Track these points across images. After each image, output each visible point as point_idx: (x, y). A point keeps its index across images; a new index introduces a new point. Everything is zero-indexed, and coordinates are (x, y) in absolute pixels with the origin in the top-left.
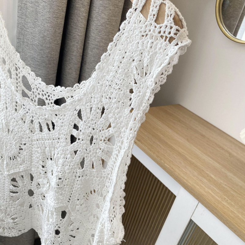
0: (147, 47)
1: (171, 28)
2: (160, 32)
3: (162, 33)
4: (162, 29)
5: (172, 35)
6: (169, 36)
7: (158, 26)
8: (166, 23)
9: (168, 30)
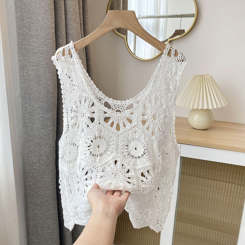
0: (173, 66)
1: (182, 57)
2: (177, 59)
3: (178, 59)
4: (178, 58)
5: (183, 59)
6: (181, 60)
7: (176, 57)
8: (179, 56)
9: (181, 58)
